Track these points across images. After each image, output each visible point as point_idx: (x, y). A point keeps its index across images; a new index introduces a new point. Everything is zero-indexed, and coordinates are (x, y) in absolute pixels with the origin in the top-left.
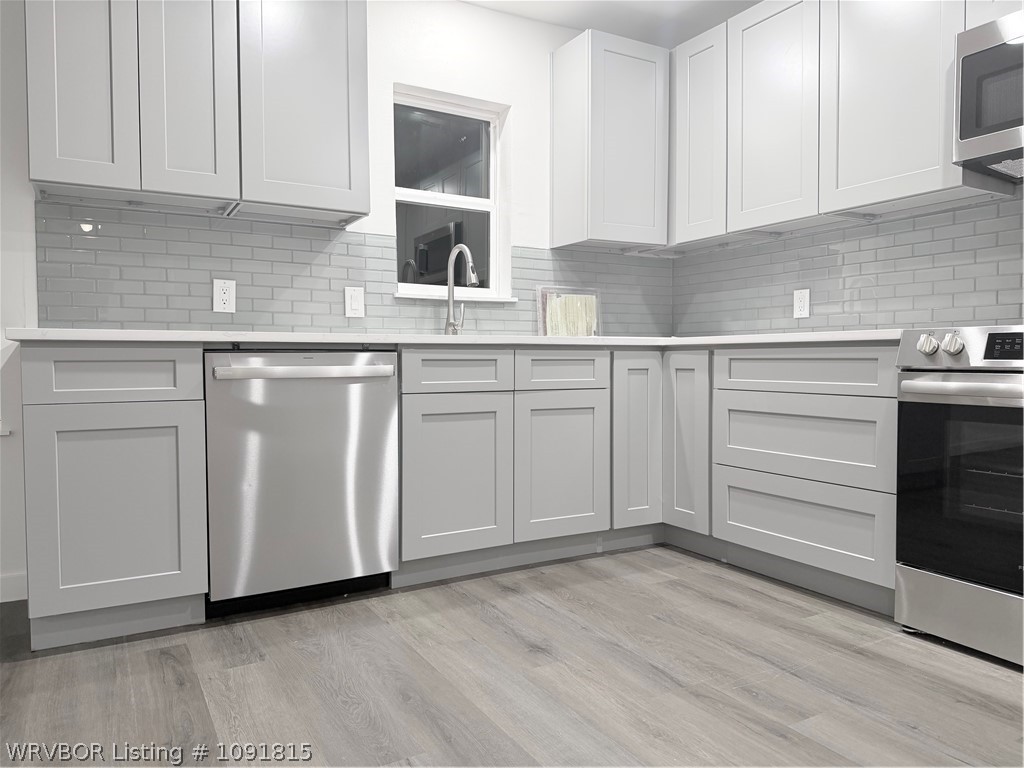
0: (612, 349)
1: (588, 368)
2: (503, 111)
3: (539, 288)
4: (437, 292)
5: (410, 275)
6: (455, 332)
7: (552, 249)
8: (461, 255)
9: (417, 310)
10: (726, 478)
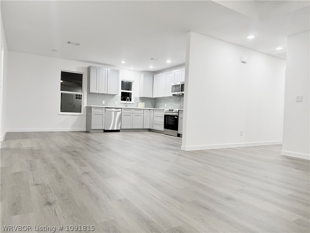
0: (144, 109)
1: (141, 111)
2: (134, 81)
3: (137, 102)
4: (125, 102)
5: (123, 100)
6: (127, 107)
7: (139, 97)
8: (128, 98)
9: (123, 104)
10: (154, 123)
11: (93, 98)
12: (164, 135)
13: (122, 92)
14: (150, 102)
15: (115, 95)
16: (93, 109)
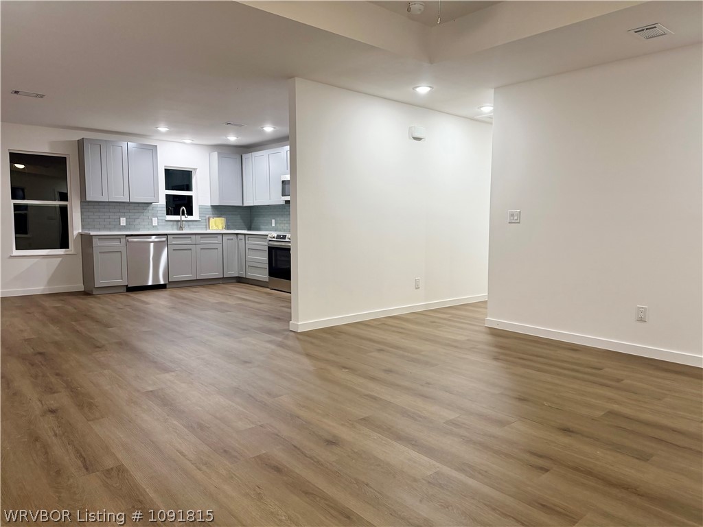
0: (222, 234)
1: (216, 239)
2: (195, 169)
3: (207, 216)
4: (177, 218)
5: (170, 213)
6: (182, 230)
7: (212, 206)
8: (183, 210)
9: (172, 223)
10: (248, 264)
11: (97, 214)
12: (268, 290)
13: (167, 196)
14: (239, 216)
15: (151, 203)
16: (95, 241)
